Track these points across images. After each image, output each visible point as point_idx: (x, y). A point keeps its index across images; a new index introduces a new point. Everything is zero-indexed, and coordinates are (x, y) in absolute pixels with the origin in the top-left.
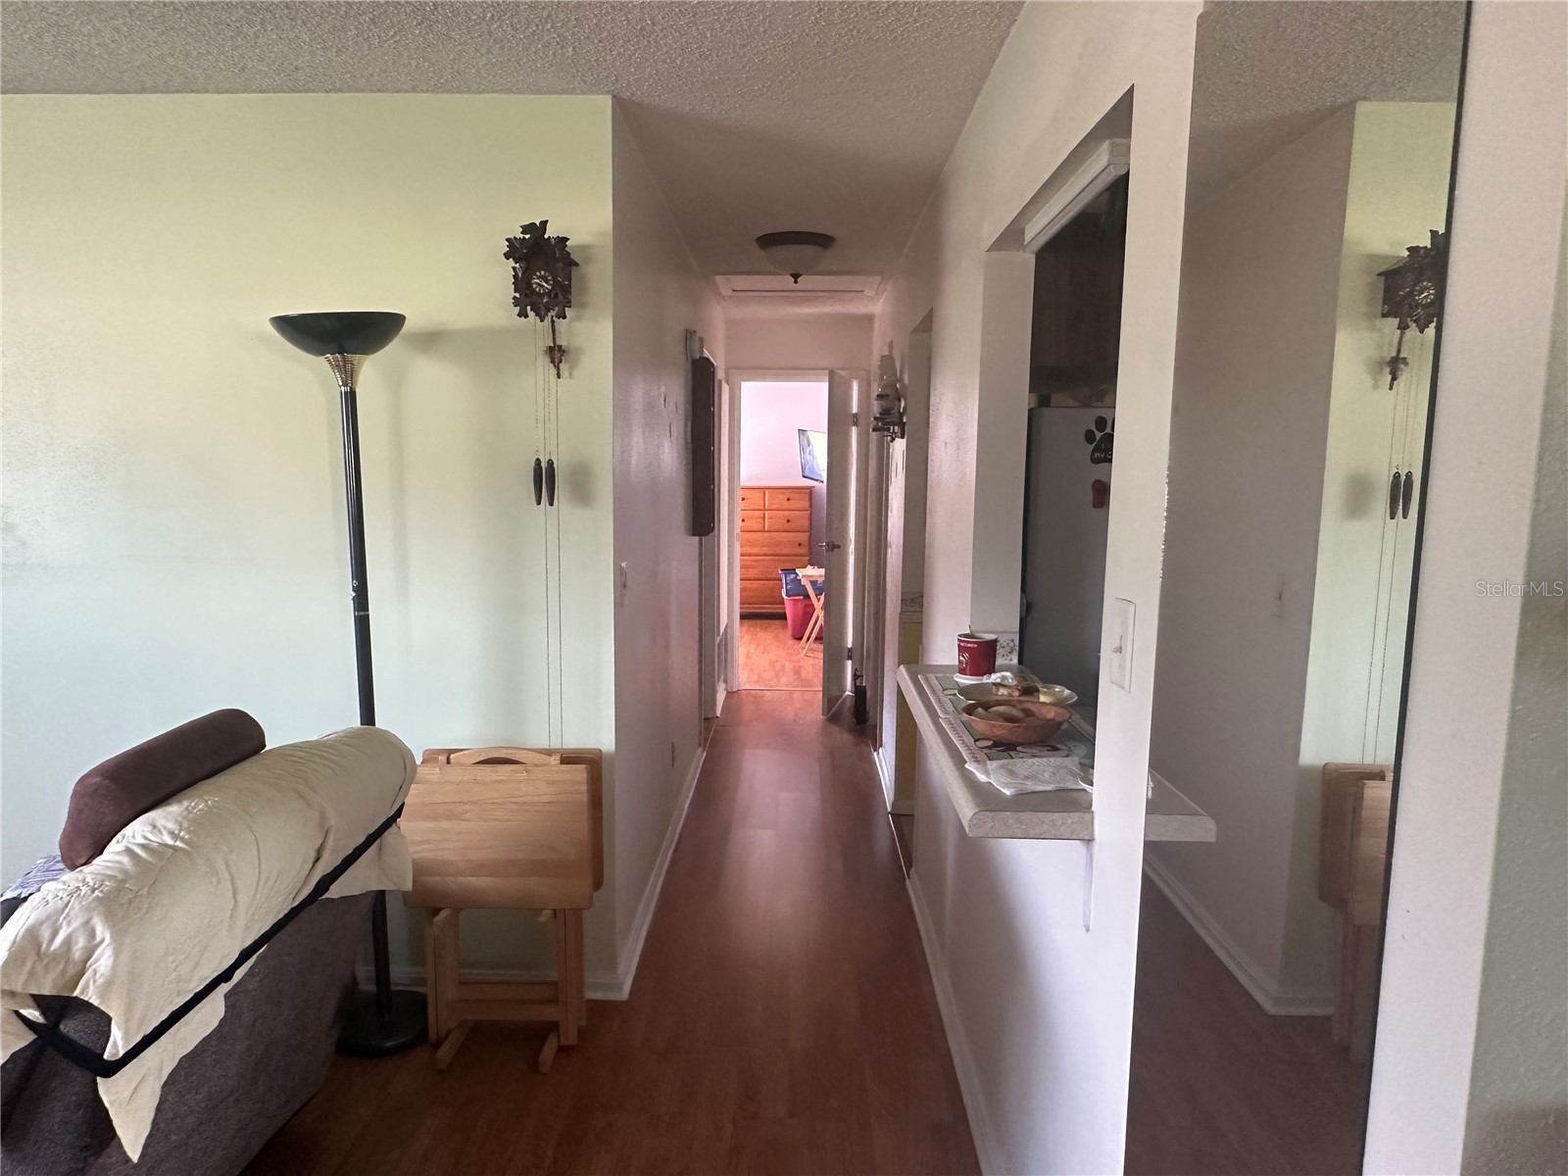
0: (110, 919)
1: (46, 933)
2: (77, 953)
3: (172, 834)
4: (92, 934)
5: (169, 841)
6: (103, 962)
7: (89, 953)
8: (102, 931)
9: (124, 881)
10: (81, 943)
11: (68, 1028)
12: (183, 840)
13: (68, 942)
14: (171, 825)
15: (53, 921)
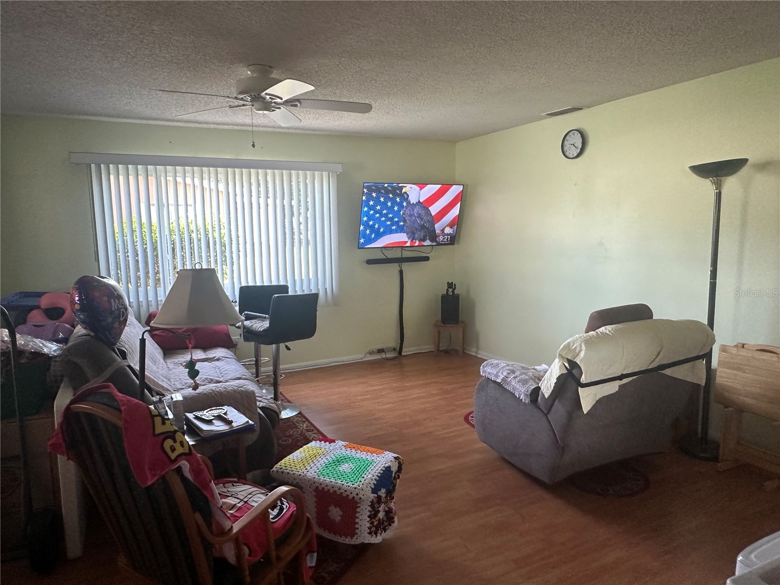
0: (585, 344)
1: (571, 344)
2: (577, 351)
3: (609, 331)
4: (581, 347)
5: (608, 332)
6: (582, 354)
7: (580, 351)
8: (583, 347)
9: (592, 338)
10: (578, 349)
11: (574, 372)
12: (612, 333)
13: (576, 347)
14: (610, 329)
15: (574, 342)
